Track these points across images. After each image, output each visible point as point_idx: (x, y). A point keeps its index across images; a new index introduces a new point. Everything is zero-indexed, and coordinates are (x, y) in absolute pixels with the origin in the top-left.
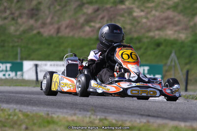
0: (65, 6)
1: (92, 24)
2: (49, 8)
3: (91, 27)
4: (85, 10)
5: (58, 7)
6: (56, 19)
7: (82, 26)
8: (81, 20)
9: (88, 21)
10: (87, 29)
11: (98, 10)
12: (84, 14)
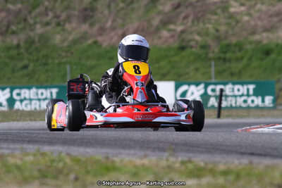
0: (132, 2)
1: (172, 27)
2: (109, 6)
3: (169, 30)
4: (160, 8)
5: (122, 5)
6: (120, 21)
7: (157, 30)
8: (156, 22)
9: (164, 24)
10: (165, 33)
11: (178, 6)
12: (159, 13)
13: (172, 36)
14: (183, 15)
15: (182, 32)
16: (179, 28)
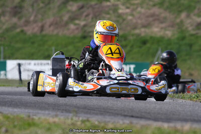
0: (49, 3)
1: (77, 22)
2: (32, 5)
3: (75, 24)
4: (69, 8)
5: (41, 5)
6: (40, 16)
7: (66, 24)
8: (66, 18)
9: (72, 19)
10: (72, 26)
11: (82, 7)
12: (69, 11)
13: (77, 29)
14: (85, 14)
15: (85, 26)
16: (82, 23)
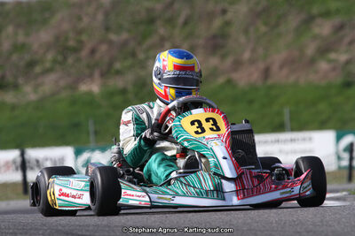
13: (334, 69)
14: (347, 40)
15: (348, 62)
16: (343, 58)
